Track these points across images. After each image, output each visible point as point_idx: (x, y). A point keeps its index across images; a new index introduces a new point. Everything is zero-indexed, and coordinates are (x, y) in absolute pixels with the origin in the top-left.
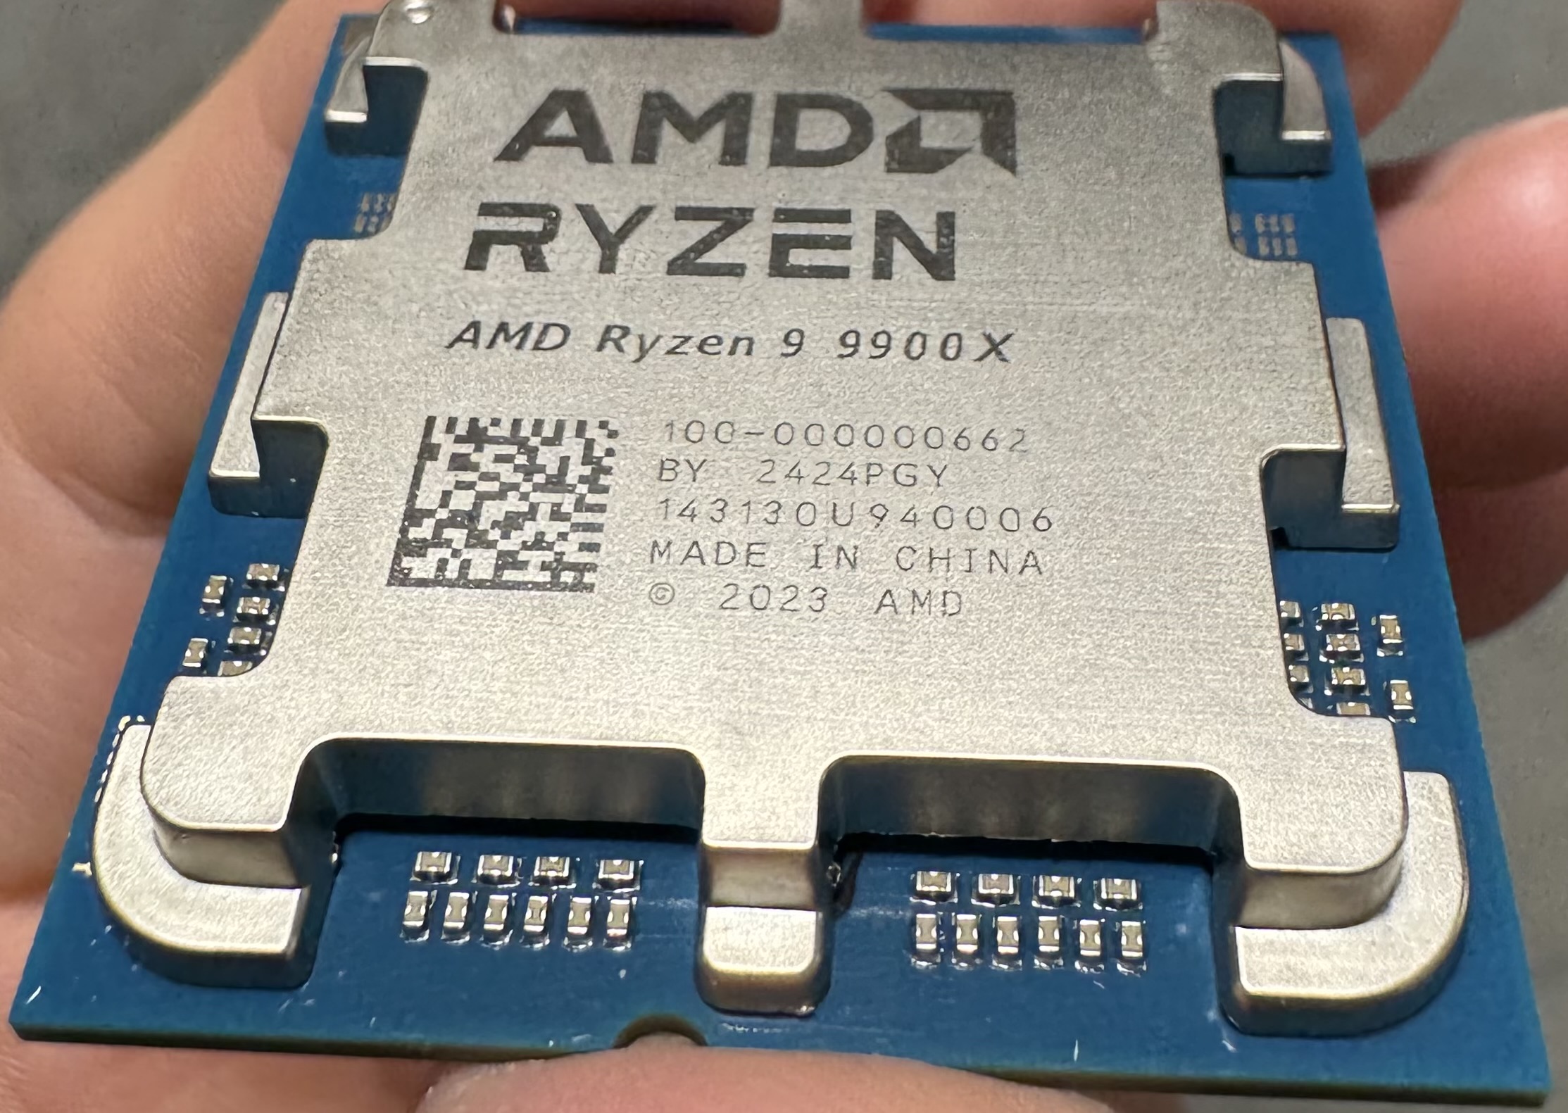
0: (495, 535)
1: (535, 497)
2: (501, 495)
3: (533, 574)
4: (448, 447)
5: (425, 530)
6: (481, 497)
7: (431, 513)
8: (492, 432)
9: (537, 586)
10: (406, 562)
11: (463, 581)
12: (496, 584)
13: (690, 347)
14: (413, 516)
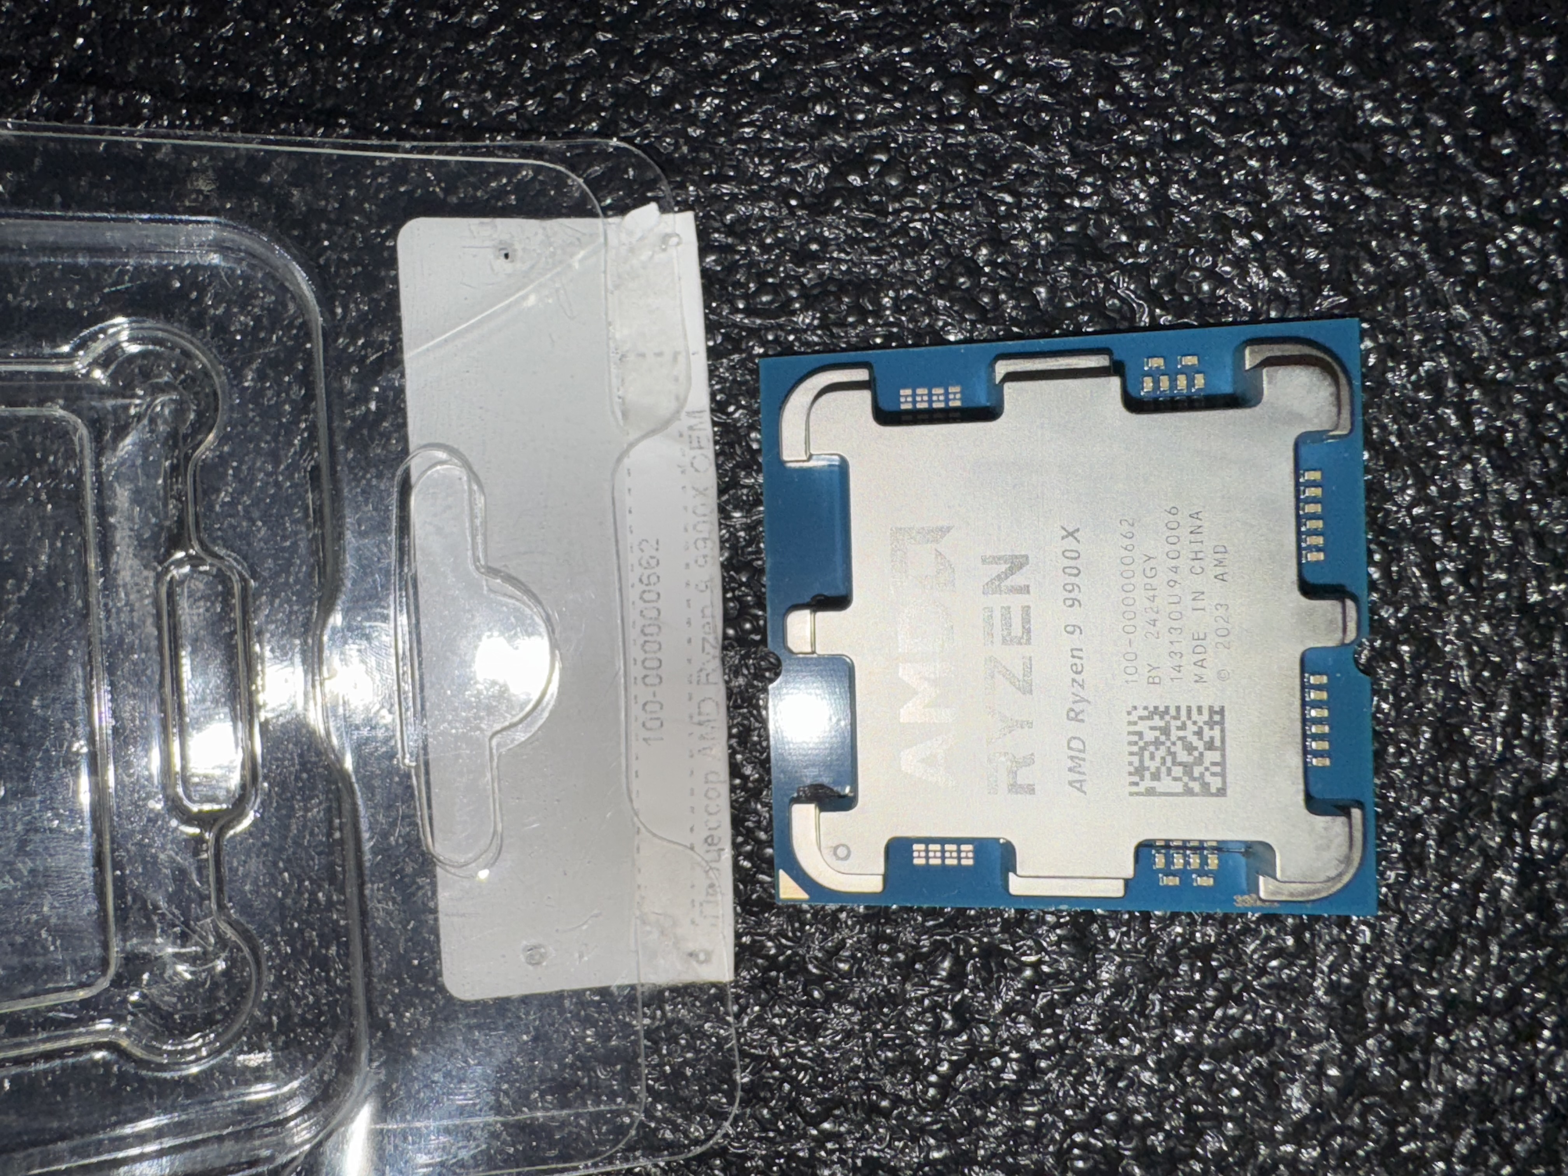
0: (1196, 754)
1: (1173, 738)
2: (1173, 755)
3: (1216, 732)
4: (1147, 783)
5: (1196, 786)
6: (1174, 763)
7: (1186, 785)
8: (1137, 764)
9: (1223, 731)
10: (1213, 790)
11: (1222, 764)
12: (1223, 749)
13: (1078, 678)
14: (1189, 792)
